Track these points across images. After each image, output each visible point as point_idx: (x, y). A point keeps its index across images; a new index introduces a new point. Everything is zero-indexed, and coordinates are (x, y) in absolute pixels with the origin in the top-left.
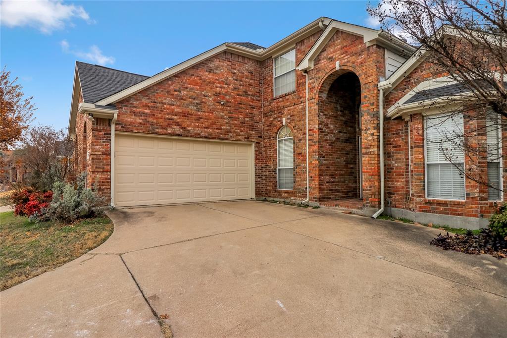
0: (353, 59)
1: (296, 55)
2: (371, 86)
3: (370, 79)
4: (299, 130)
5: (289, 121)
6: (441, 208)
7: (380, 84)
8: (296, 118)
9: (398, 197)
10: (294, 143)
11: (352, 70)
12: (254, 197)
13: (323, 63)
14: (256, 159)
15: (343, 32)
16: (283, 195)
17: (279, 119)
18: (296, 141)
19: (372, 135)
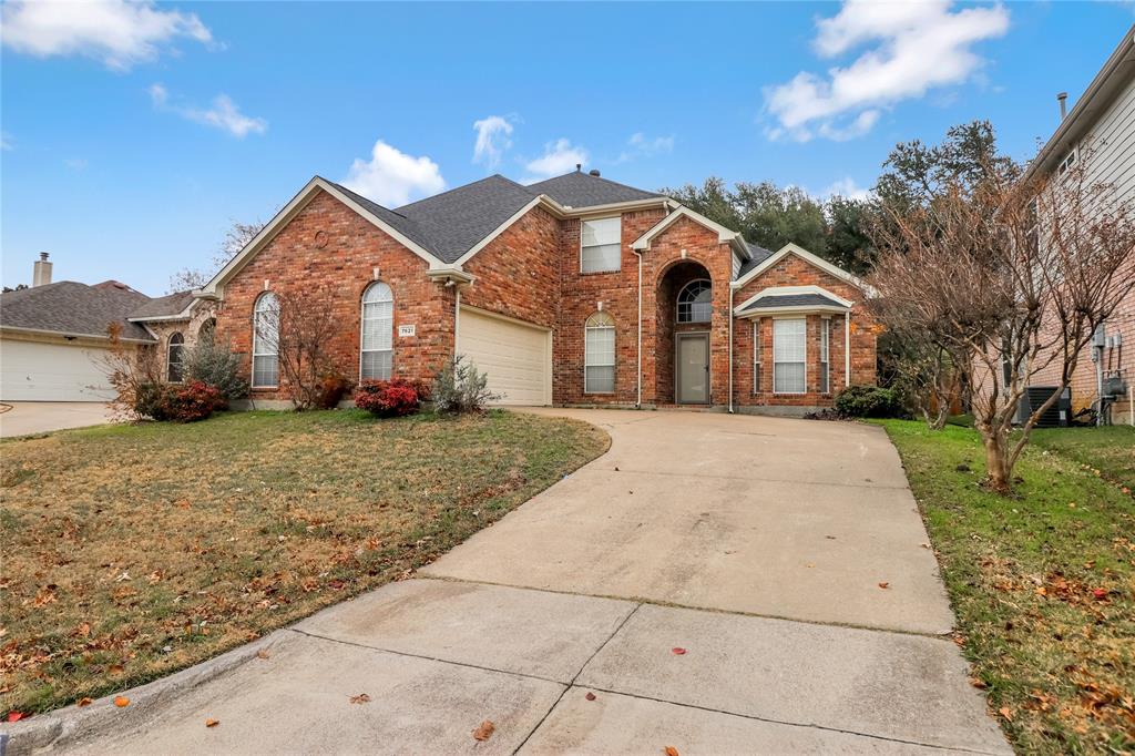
0: (703, 251)
1: (623, 228)
2: (723, 284)
3: (722, 277)
4: (625, 318)
5: (608, 306)
6: (787, 400)
7: (731, 283)
8: (620, 304)
9: (743, 395)
10: (616, 334)
11: (702, 263)
12: (550, 403)
13: (664, 247)
14: (554, 352)
15: (690, 220)
16: (596, 399)
17: (591, 302)
18: (620, 332)
19: (724, 332)
